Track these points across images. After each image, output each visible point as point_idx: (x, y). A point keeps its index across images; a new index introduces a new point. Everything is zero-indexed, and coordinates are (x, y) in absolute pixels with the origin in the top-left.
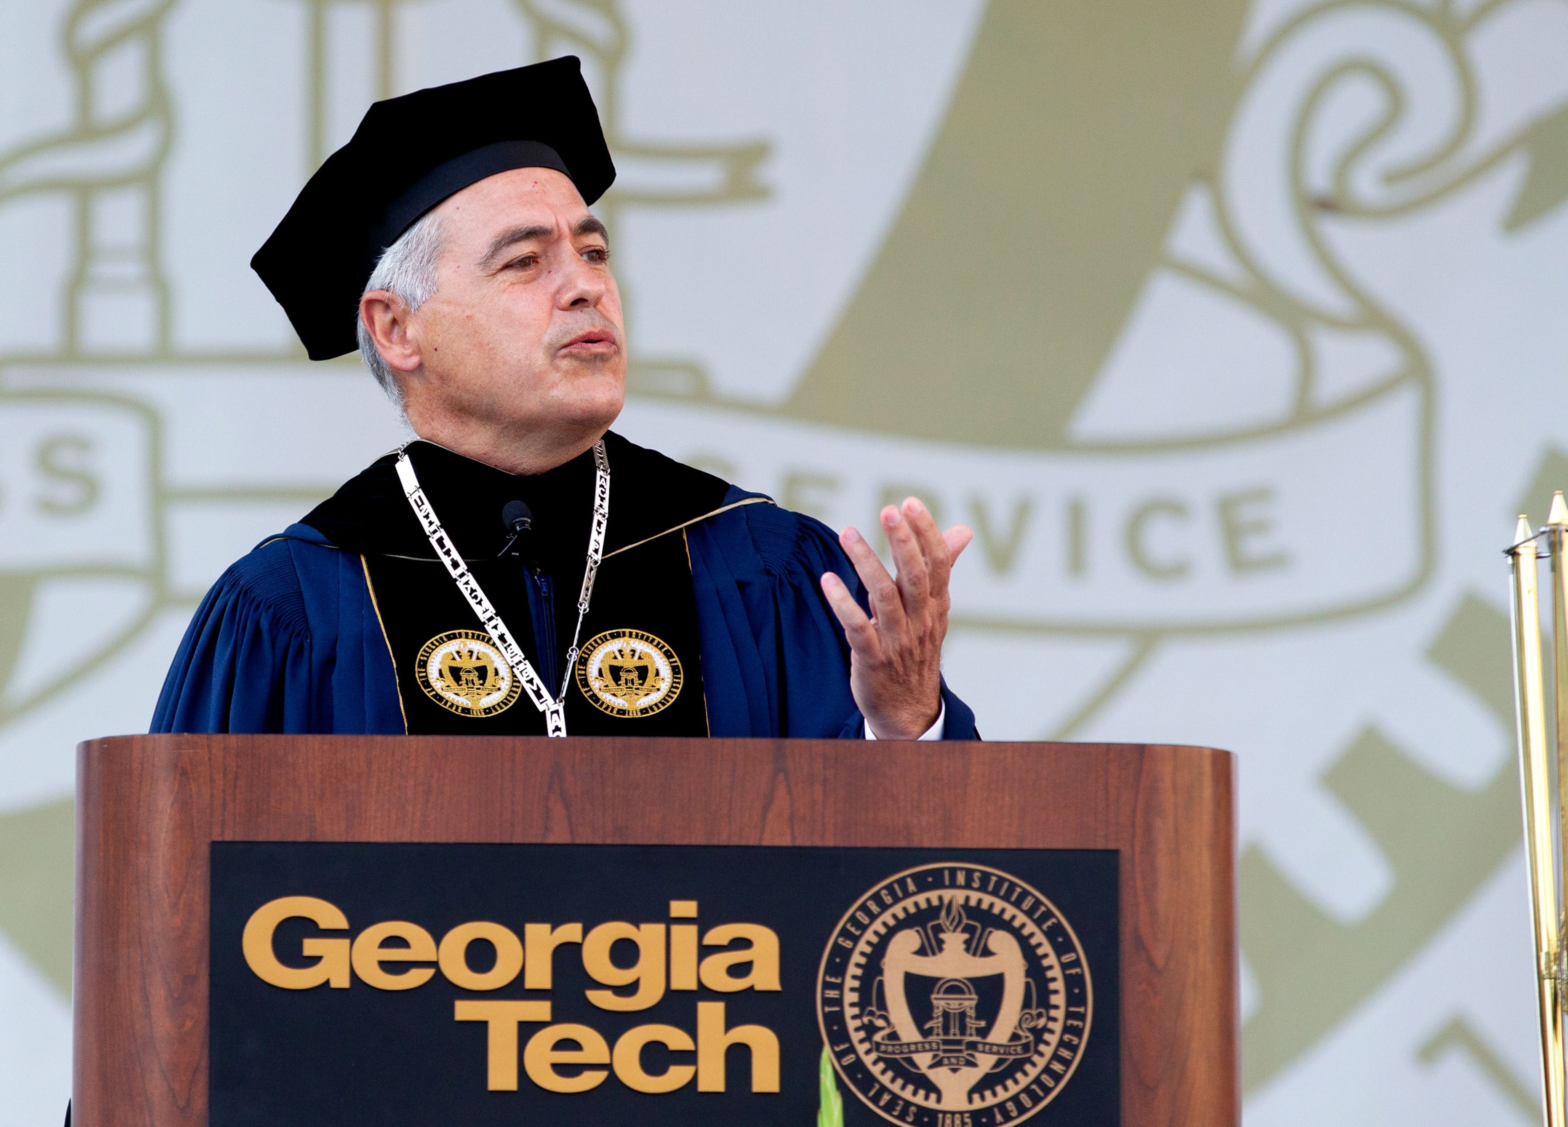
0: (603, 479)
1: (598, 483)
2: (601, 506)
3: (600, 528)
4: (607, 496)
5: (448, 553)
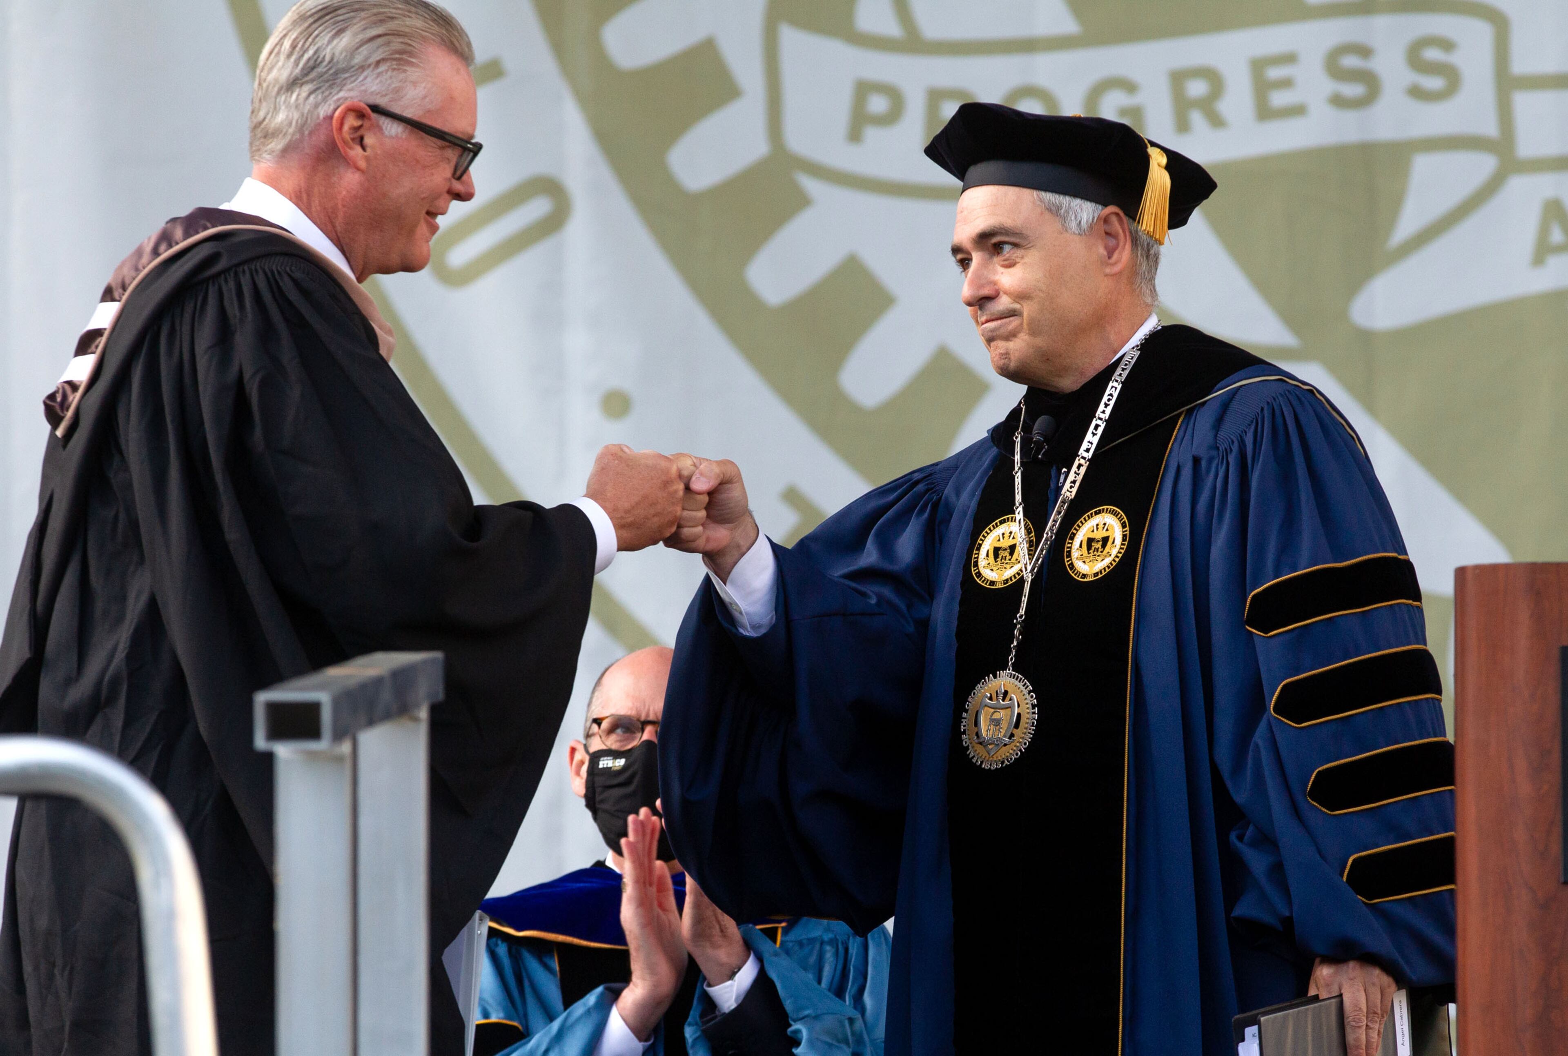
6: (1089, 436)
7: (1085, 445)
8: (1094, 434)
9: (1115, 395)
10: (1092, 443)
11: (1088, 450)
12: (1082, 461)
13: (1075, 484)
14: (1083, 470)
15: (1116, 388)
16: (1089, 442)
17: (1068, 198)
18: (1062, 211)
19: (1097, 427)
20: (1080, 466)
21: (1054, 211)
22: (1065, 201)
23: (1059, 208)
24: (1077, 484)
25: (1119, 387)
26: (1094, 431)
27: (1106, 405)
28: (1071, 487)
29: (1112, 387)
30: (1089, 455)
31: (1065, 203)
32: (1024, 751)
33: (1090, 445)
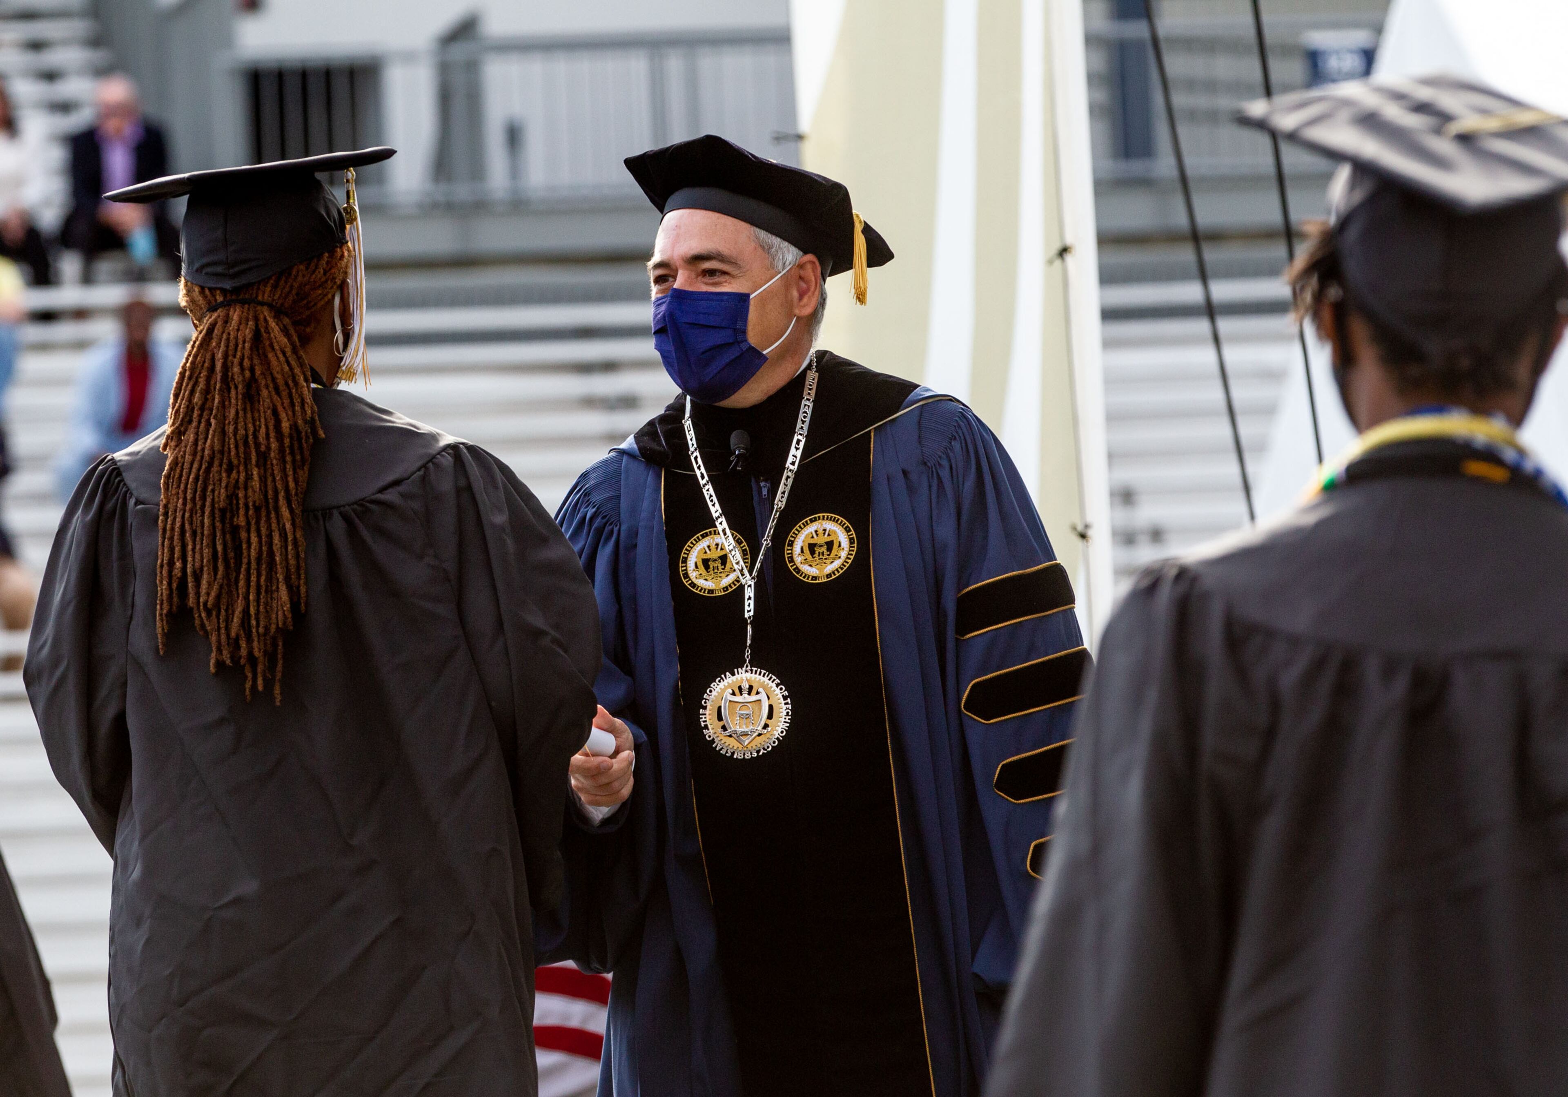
0: (807, 407)
1: (802, 410)
2: (802, 428)
3: (798, 445)
4: (807, 420)
6: (793, 451)
7: (790, 459)
8: (797, 449)
9: (809, 412)
10: (796, 457)
11: (793, 463)
12: (790, 474)
13: (784, 494)
14: (790, 481)
15: (809, 406)
16: (793, 456)
17: (779, 240)
18: (773, 250)
19: (798, 442)
20: (788, 477)
21: (766, 249)
22: (776, 241)
23: (770, 247)
24: (786, 494)
25: (811, 405)
26: (797, 446)
27: (803, 422)
28: (782, 497)
29: (805, 405)
30: (795, 468)
31: (776, 243)
32: (781, 739)
33: (795, 458)
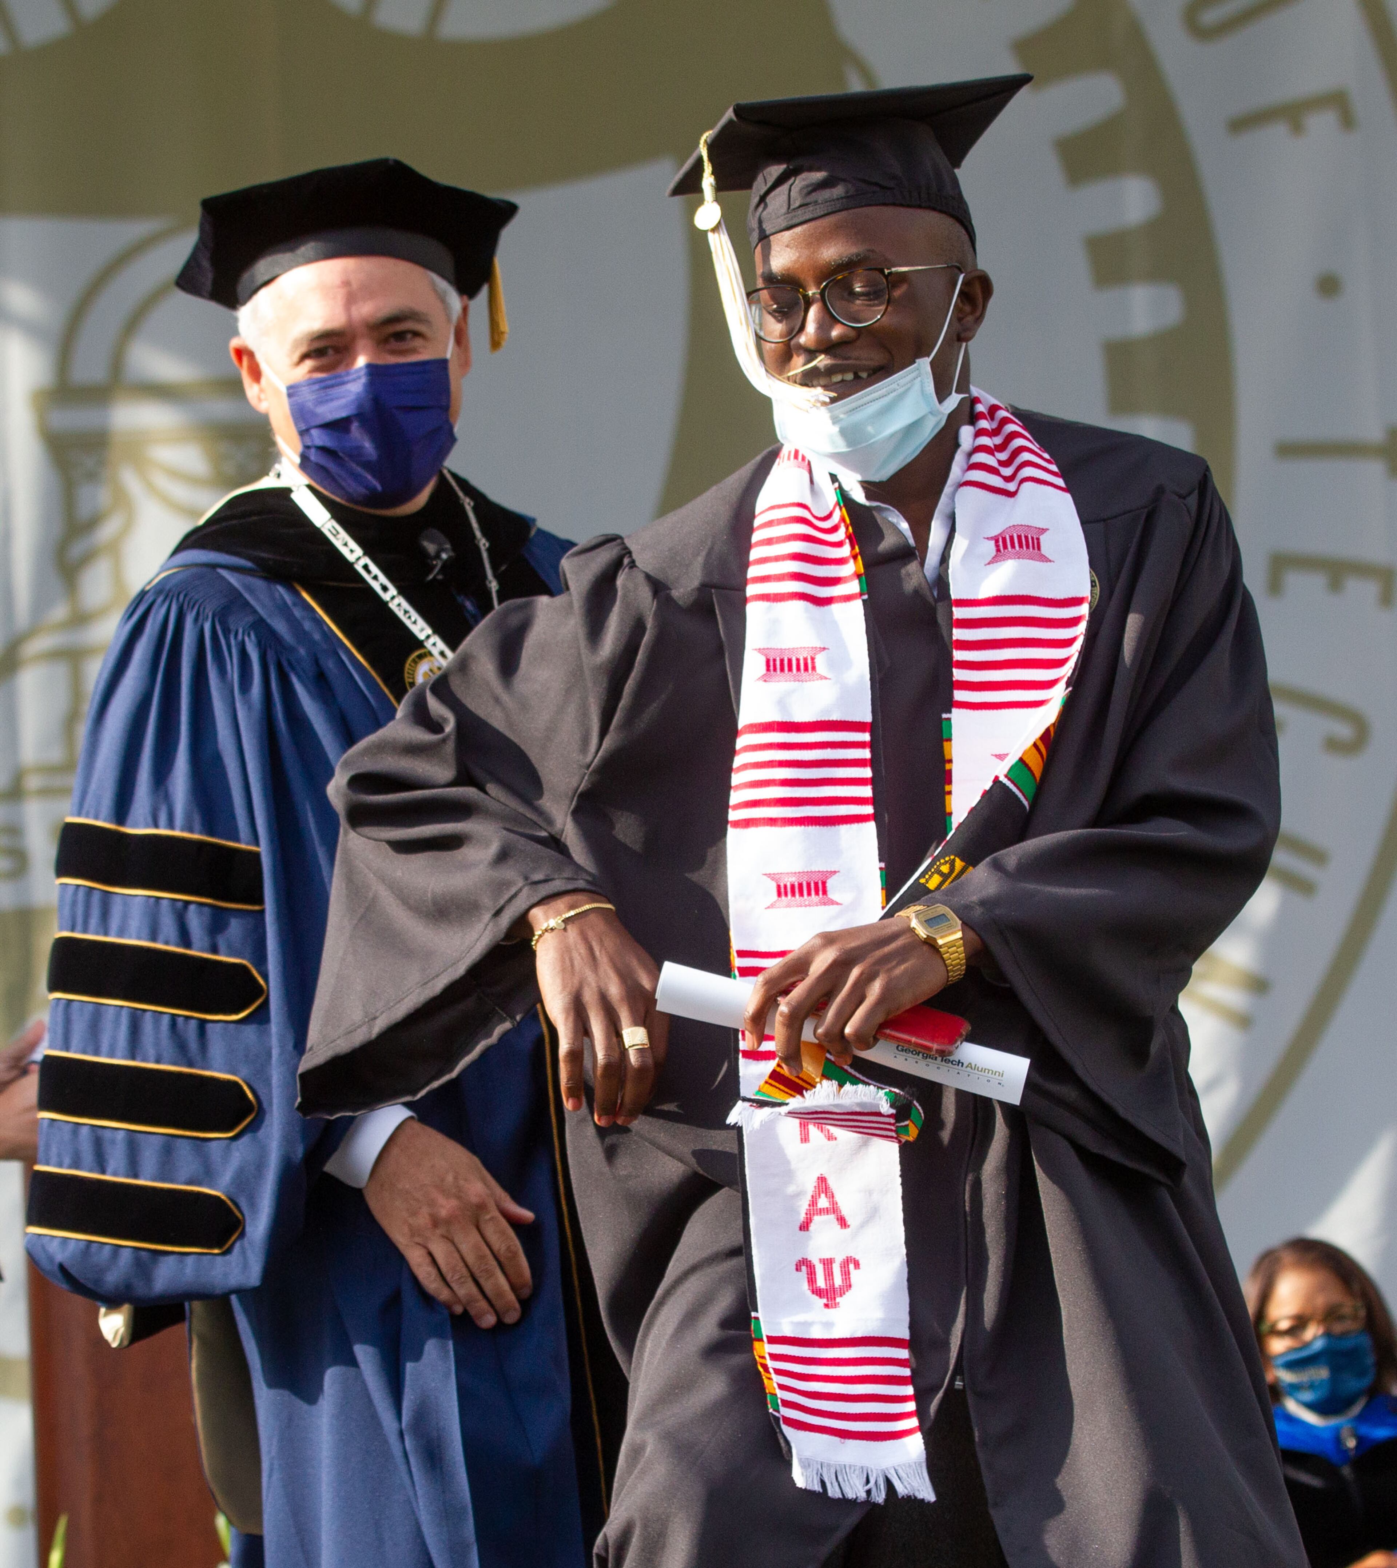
5: (375, 578)
